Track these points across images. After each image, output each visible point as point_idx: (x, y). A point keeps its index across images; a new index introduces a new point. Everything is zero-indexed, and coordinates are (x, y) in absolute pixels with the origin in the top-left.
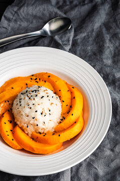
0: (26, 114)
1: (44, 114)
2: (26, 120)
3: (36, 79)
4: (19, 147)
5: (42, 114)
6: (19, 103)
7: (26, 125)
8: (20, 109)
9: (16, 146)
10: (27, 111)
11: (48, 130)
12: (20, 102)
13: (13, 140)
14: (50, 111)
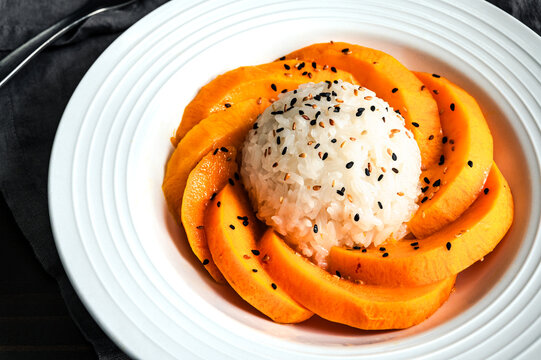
0: (307, 181)
1: (375, 174)
2: (312, 204)
3: (302, 65)
4: (300, 313)
5: (367, 172)
6: (274, 145)
7: (309, 224)
8: (283, 168)
9: (289, 312)
10: (313, 167)
11: (388, 232)
12: (279, 141)
13: (274, 287)
14: (394, 157)
